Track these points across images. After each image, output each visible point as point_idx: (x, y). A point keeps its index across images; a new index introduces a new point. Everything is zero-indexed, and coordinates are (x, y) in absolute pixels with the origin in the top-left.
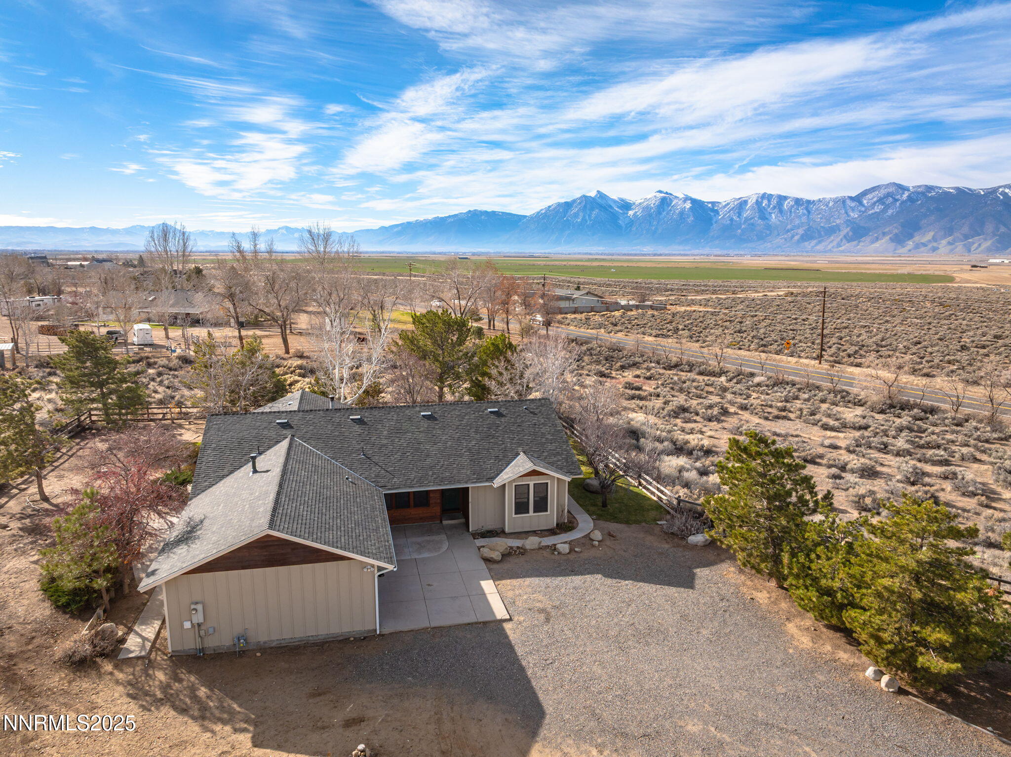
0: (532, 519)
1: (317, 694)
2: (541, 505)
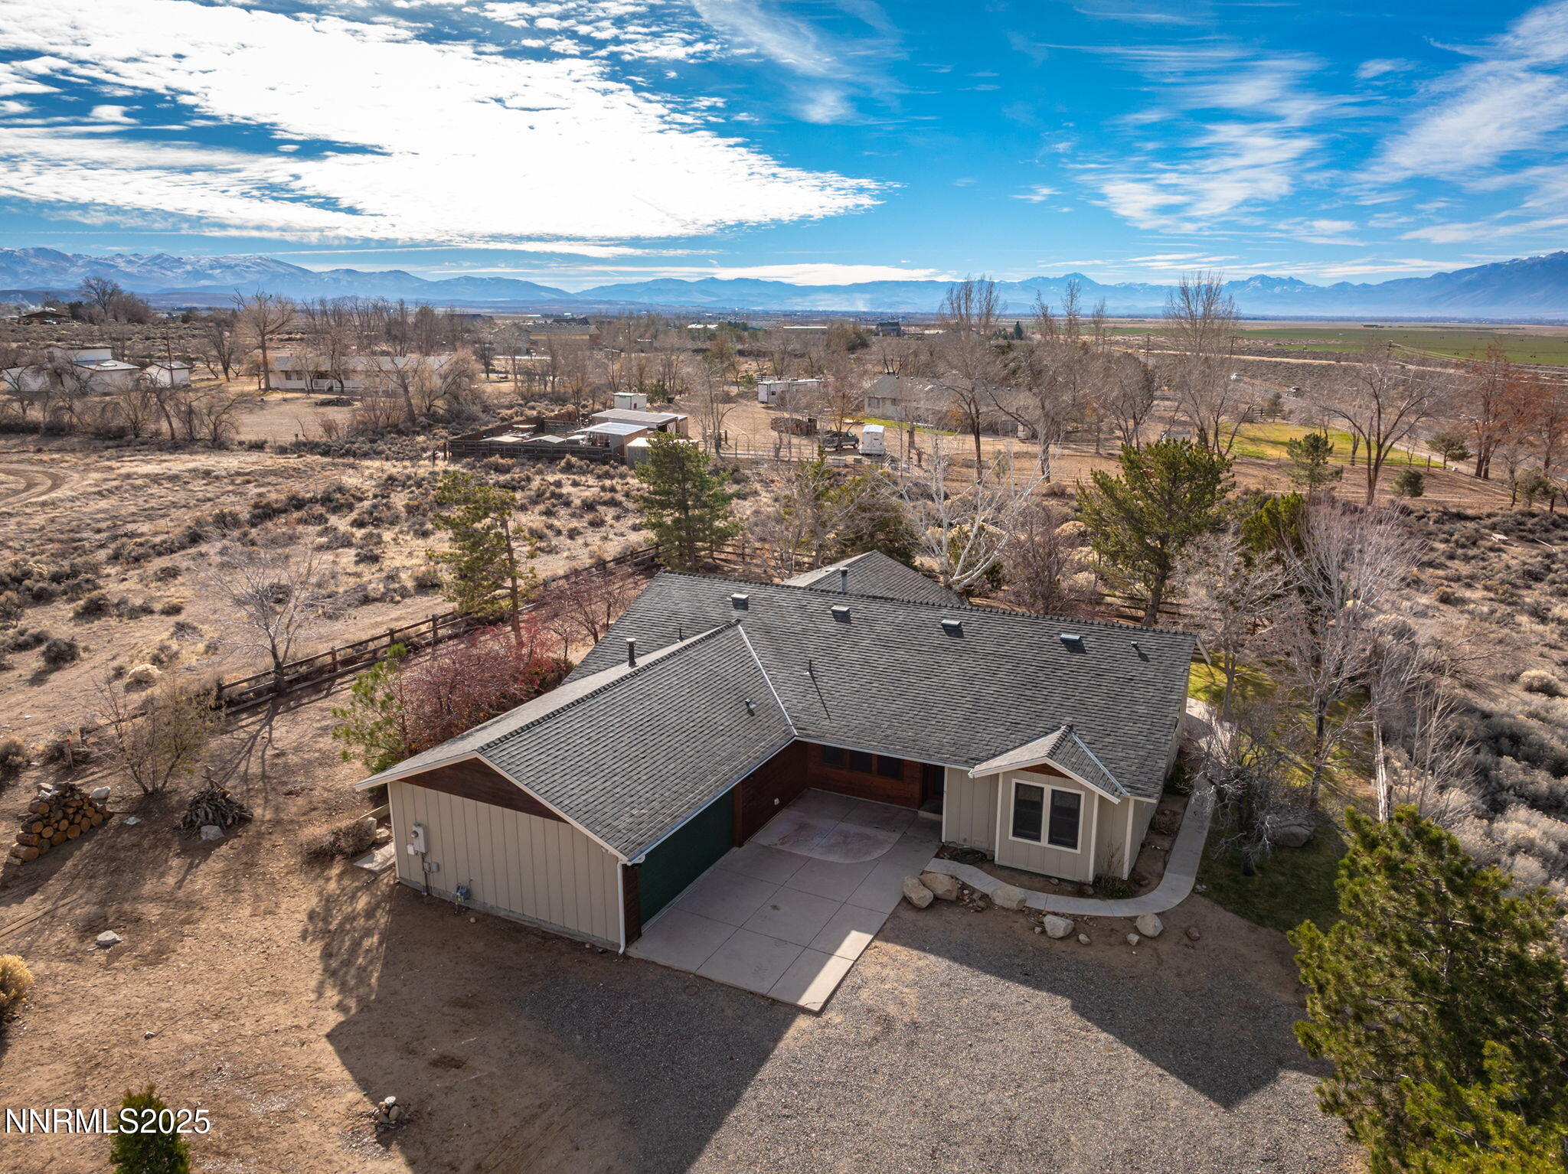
0: (1047, 853)
1: (466, 1005)
2: (1065, 831)
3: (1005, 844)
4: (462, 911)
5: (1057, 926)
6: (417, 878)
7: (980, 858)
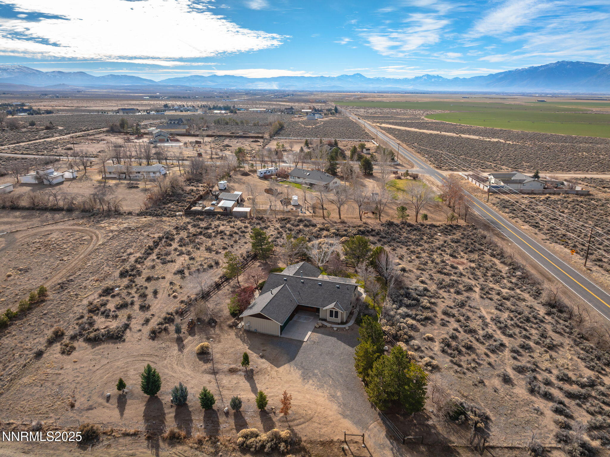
0: (333, 319)
1: (262, 344)
2: (336, 316)
3: (329, 318)
4: (256, 333)
5: (335, 329)
6: (247, 328)
7: (325, 320)
